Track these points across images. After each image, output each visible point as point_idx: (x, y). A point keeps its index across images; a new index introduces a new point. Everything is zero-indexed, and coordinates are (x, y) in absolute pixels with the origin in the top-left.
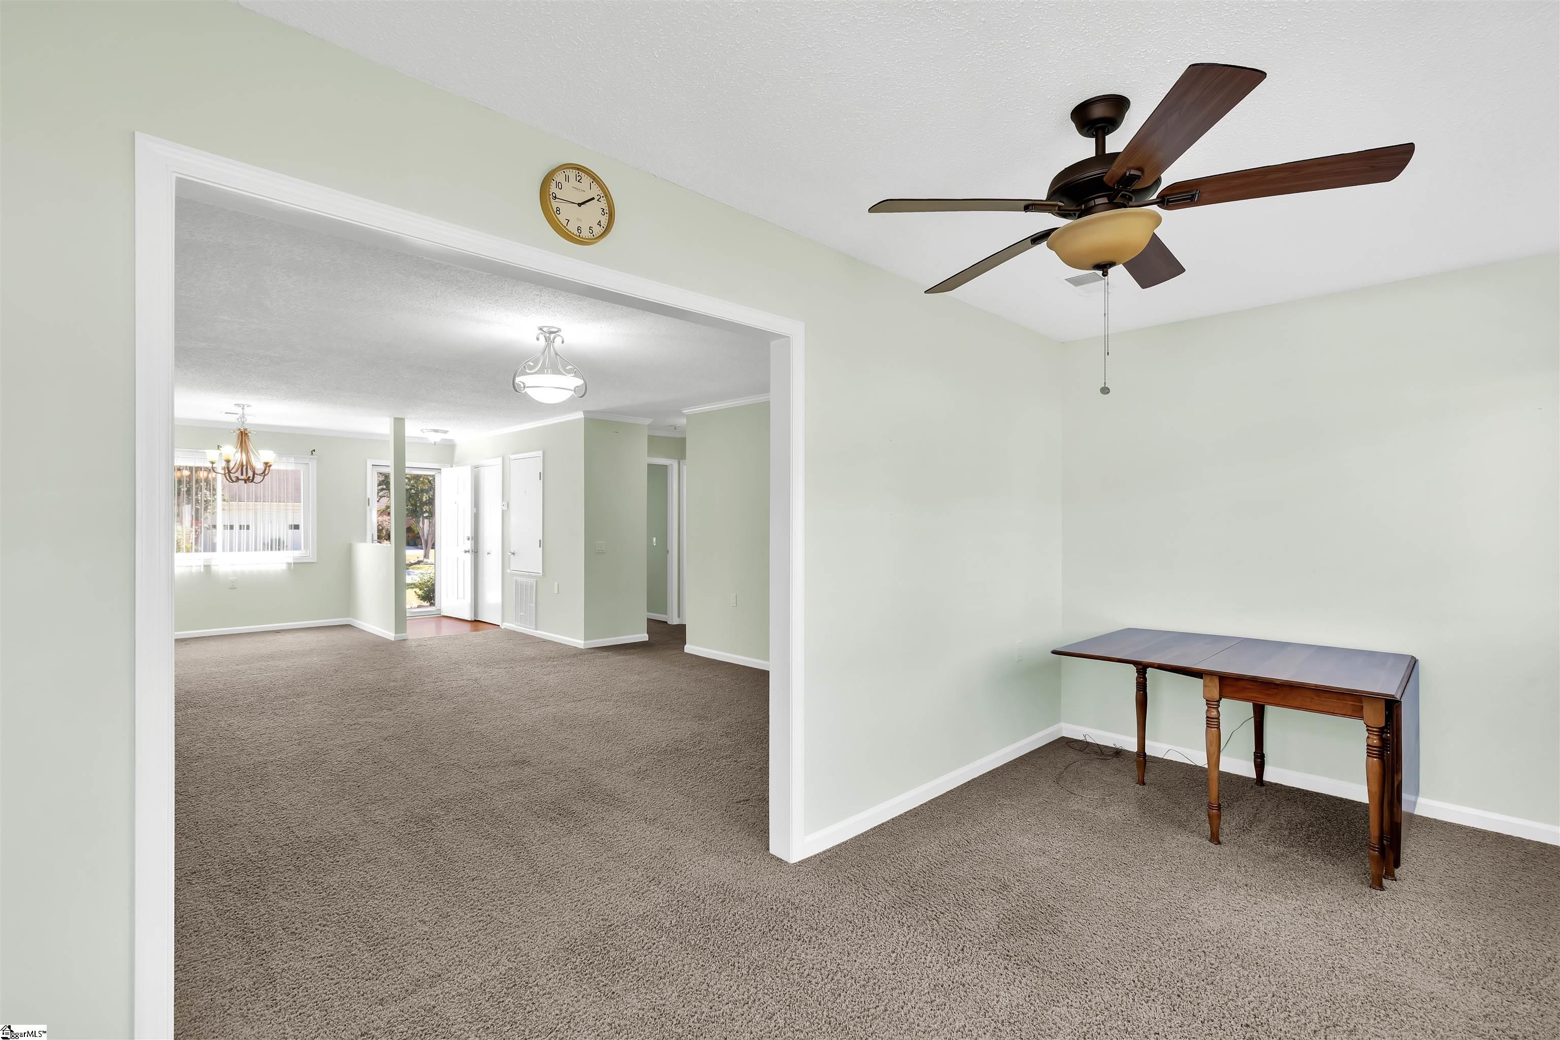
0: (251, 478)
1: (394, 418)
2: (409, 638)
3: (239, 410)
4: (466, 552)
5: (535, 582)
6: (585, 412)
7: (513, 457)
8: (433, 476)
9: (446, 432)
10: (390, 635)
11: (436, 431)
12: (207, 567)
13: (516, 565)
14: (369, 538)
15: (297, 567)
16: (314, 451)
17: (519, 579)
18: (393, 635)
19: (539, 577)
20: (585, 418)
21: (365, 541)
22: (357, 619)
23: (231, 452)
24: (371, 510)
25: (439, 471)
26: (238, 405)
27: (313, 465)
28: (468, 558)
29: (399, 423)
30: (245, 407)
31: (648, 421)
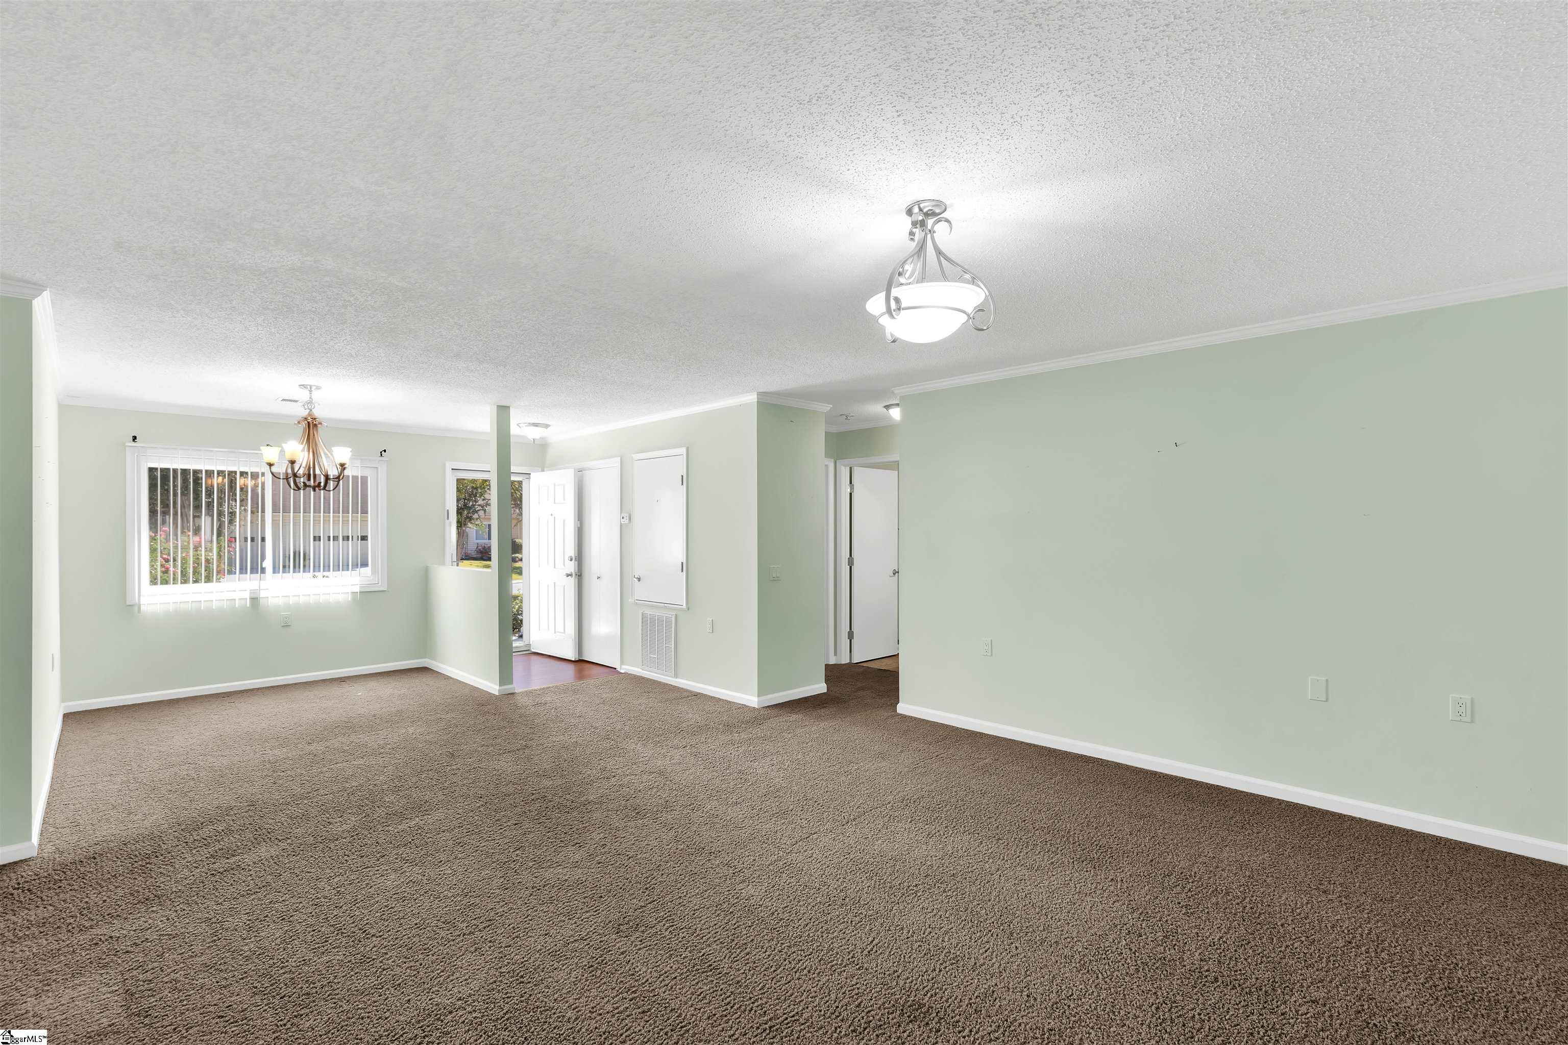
0: (322, 484)
1: (498, 406)
2: (518, 690)
3: (304, 395)
4: (568, 575)
5: (674, 617)
6: (759, 394)
7: (637, 456)
8: (520, 483)
9: (547, 426)
10: (493, 688)
11: (536, 425)
12: (255, 600)
13: (641, 592)
14: (448, 558)
15: (366, 596)
16: (385, 451)
17: (649, 612)
18: (497, 687)
19: (682, 610)
20: (757, 402)
21: (443, 563)
22: (435, 660)
23: (296, 450)
24: (450, 526)
25: (528, 475)
26: (303, 386)
27: (383, 470)
28: (572, 581)
29: (503, 411)
30: (313, 388)
31: (826, 408)
